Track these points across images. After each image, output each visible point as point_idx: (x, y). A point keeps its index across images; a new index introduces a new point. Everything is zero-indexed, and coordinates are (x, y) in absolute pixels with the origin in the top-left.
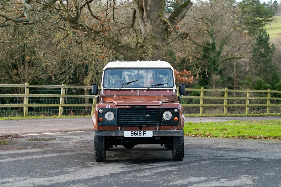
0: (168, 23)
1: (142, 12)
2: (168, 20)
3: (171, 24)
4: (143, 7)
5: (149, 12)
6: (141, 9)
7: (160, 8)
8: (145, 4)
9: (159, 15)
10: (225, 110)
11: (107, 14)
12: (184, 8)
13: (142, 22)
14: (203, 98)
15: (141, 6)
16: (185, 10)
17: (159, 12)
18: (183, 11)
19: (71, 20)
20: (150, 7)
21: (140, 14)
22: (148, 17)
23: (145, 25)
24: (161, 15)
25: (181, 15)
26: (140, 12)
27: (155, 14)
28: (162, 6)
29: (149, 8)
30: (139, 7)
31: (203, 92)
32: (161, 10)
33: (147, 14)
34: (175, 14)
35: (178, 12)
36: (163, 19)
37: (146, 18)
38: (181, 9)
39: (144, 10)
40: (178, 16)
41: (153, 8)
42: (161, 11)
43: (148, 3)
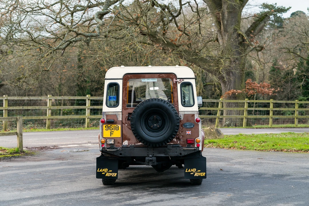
0: (244, 36)
1: (220, 26)
3: (247, 37)
4: (220, 21)
5: (226, 26)
6: (219, 23)
7: (237, 22)
8: (222, 18)
10: (296, 121)
12: (261, 21)
13: (220, 35)
15: (219, 20)
16: (262, 24)
17: (235, 25)
18: (260, 24)
19: (150, 34)
20: (227, 21)
21: (218, 28)
22: (226, 31)
23: (223, 39)
24: (238, 28)
25: (258, 28)
26: (218, 26)
27: (231, 28)
28: (238, 20)
29: (225, 22)
31: (273, 103)
32: (237, 23)
33: (224, 28)
34: (252, 27)
35: (255, 25)
36: (240, 32)
37: (224, 31)
38: (258, 22)
39: (222, 23)
40: (255, 29)
41: (229, 22)
42: (237, 25)
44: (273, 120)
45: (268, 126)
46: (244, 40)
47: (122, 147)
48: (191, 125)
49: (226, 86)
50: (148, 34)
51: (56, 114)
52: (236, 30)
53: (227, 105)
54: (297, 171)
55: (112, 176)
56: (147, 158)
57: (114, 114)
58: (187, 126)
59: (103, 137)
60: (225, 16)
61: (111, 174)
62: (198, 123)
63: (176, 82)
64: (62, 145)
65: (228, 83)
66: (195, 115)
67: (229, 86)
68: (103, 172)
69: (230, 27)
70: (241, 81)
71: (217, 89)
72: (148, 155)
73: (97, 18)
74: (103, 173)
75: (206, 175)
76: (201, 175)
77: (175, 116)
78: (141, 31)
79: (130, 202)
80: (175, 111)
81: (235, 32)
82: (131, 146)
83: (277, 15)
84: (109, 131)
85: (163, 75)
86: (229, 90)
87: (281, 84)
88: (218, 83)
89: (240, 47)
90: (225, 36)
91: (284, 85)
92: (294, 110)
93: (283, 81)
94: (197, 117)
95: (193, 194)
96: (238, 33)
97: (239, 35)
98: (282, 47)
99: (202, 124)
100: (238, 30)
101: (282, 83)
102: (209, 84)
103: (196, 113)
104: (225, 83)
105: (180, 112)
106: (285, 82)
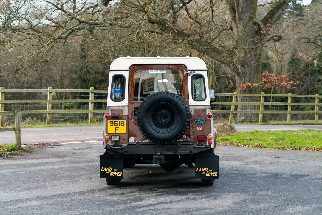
0: (261, 25)
1: (235, 13)
2: (260, 22)
3: (264, 26)
5: (241, 14)
7: (252, 9)
8: (236, 5)
9: (251, 17)
11: (197, 15)
12: (279, 9)
13: (235, 24)
14: (290, 105)
15: (233, 7)
16: (280, 12)
17: (251, 13)
18: (278, 12)
19: (159, 22)
21: (232, 16)
22: (241, 19)
23: (237, 27)
24: (254, 16)
27: (247, 16)
28: (254, 7)
30: (232, 8)
32: (253, 11)
34: (269, 15)
35: (273, 13)
36: (256, 20)
37: (238, 20)
38: (275, 10)
40: (272, 17)
41: (245, 9)
43: (240, 4)
44: (291, 116)
45: (286, 122)
46: (260, 29)
47: (128, 144)
48: (202, 121)
49: (241, 78)
50: (157, 22)
51: (57, 109)
52: (251, 18)
53: (241, 99)
54: (317, 171)
55: (117, 175)
56: (154, 156)
57: (120, 108)
58: (198, 121)
59: (107, 134)
60: (240, 3)
61: (116, 173)
62: (210, 119)
63: (187, 74)
64: (63, 142)
65: (243, 76)
66: (207, 109)
67: (244, 79)
68: (108, 171)
69: (245, 15)
70: (257, 73)
71: (230, 81)
72: (156, 153)
73: (101, 4)
74: (107, 173)
75: (218, 174)
76: (213, 175)
77: (186, 110)
78: (149, 19)
79: (137, 203)
80: (185, 106)
81: (251, 20)
82: (137, 143)
83: (296, 2)
84: (114, 127)
85: (173, 66)
86: (244, 83)
87: (300, 77)
88: (232, 76)
89: (256, 37)
90: (240, 25)
91: (303, 78)
92: (314, 105)
93: (303, 74)
94: (209, 112)
95: (204, 196)
96: (253, 21)
97: (255, 23)
98: (301, 37)
99: (214, 120)
100: (254, 18)
101: (302, 75)
102: (223, 77)
103: (208, 107)
104: (240, 75)
105: (190, 107)
106: (304, 74)
